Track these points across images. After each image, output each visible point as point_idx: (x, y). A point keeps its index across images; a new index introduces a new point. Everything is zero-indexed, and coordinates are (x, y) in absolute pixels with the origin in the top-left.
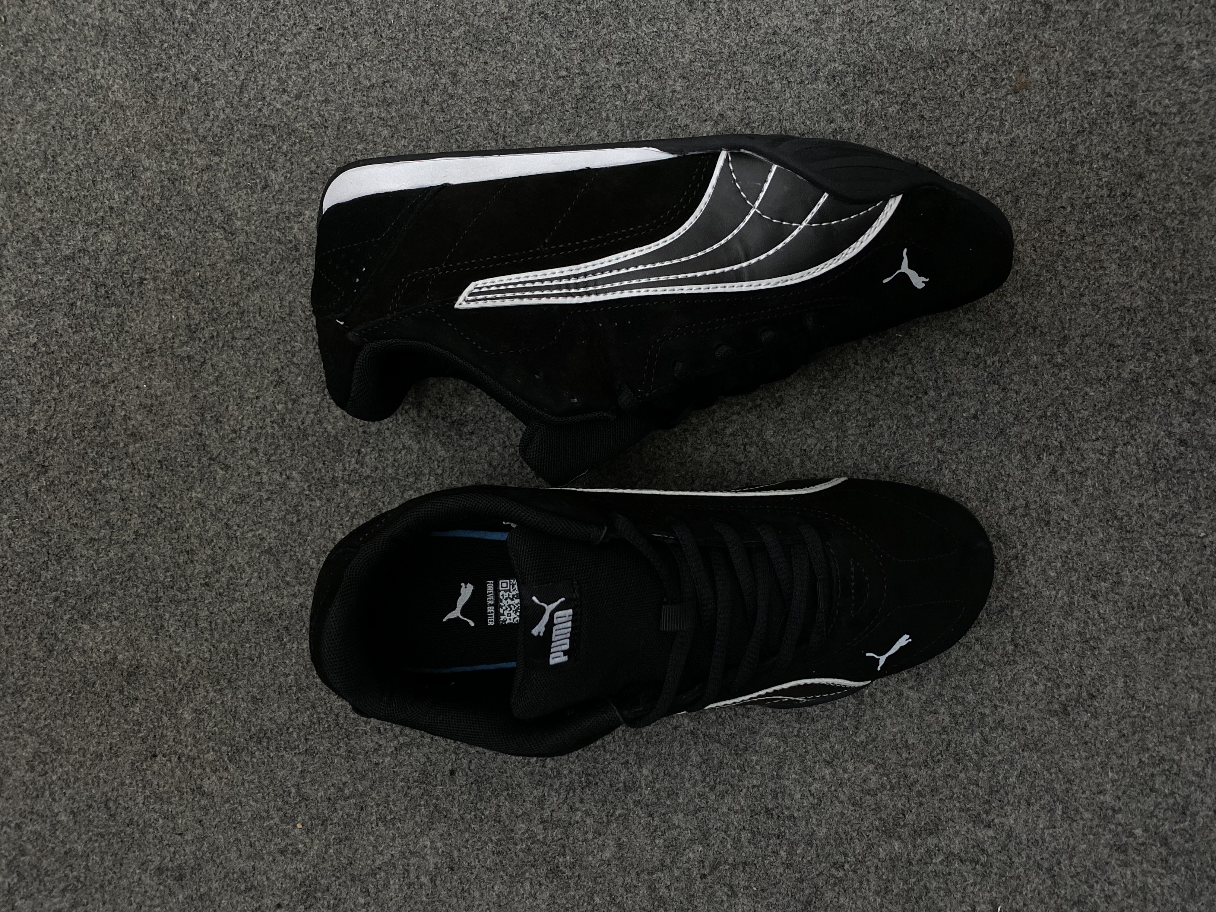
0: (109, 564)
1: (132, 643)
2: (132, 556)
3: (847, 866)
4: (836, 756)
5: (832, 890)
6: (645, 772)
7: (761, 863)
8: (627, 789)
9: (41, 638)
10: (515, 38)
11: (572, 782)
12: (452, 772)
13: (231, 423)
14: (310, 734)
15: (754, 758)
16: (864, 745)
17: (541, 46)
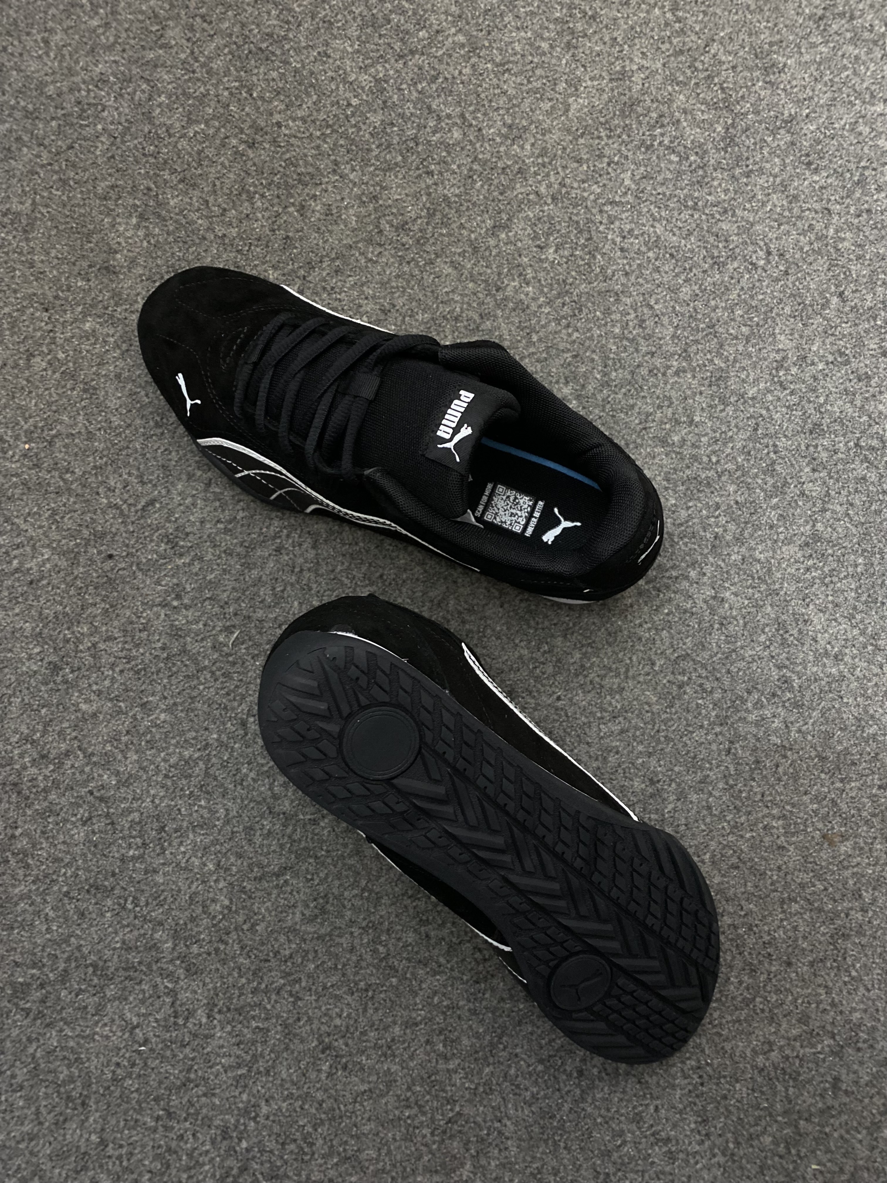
0: (191, 223)
1: (133, 261)
2: (204, 238)
3: (138, 909)
4: (227, 870)
5: (114, 904)
6: (163, 716)
7: (117, 836)
8: (143, 705)
9: (112, 187)
10: (730, 410)
11: (135, 658)
12: (111, 556)
13: (339, 284)
14: (105, 431)
15: (203, 803)
16: (243, 890)
17: (730, 434)
